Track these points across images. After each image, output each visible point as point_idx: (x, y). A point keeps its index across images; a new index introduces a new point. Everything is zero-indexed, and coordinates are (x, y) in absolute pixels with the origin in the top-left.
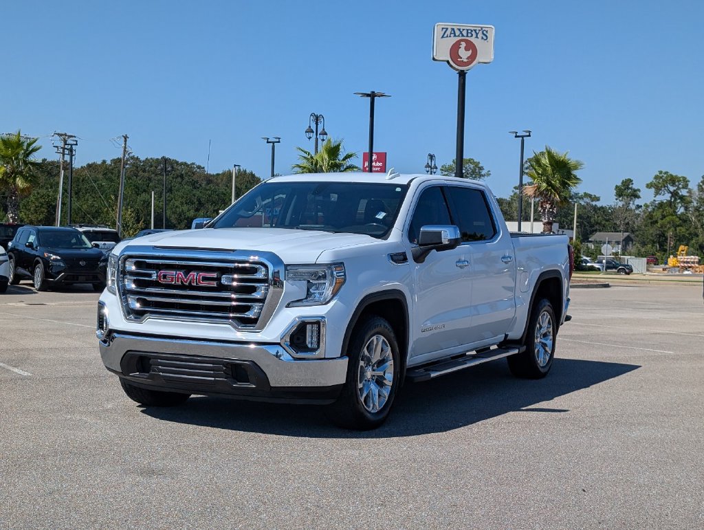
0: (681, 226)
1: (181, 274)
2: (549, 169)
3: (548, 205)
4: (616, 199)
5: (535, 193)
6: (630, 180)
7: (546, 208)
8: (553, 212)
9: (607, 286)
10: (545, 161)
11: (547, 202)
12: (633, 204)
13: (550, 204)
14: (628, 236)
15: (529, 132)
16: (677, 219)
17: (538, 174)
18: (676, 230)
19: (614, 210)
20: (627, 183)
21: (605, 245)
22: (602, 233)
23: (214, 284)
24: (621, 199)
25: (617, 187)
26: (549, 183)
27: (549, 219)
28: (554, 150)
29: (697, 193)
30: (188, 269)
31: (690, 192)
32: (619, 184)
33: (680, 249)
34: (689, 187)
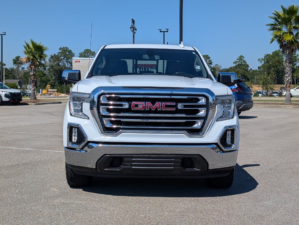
0: (43, 77)
1: (149, 104)
2: (33, 50)
3: (33, 66)
4: (13, 65)
5: (26, 61)
6: (19, 56)
7: (32, 68)
8: (35, 70)
9: (60, 103)
10: (31, 46)
11: (32, 65)
12: (21, 67)
13: (34, 66)
14: (20, 81)
15: (5, 33)
16: (42, 74)
17: (28, 52)
18: (41, 78)
19: (12, 70)
20: (18, 58)
21: (29, 85)
22: (8, 80)
23: (174, 109)
24: (15, 65)
25: (13, 59)
26: (34, 57)
27: (33, 73)
28: (35, 41)
29: (48, 62)
30: (153, 101)
31: (45, 62)
32: (15, 58)
33: (47, 86)
34: (46, 60)
